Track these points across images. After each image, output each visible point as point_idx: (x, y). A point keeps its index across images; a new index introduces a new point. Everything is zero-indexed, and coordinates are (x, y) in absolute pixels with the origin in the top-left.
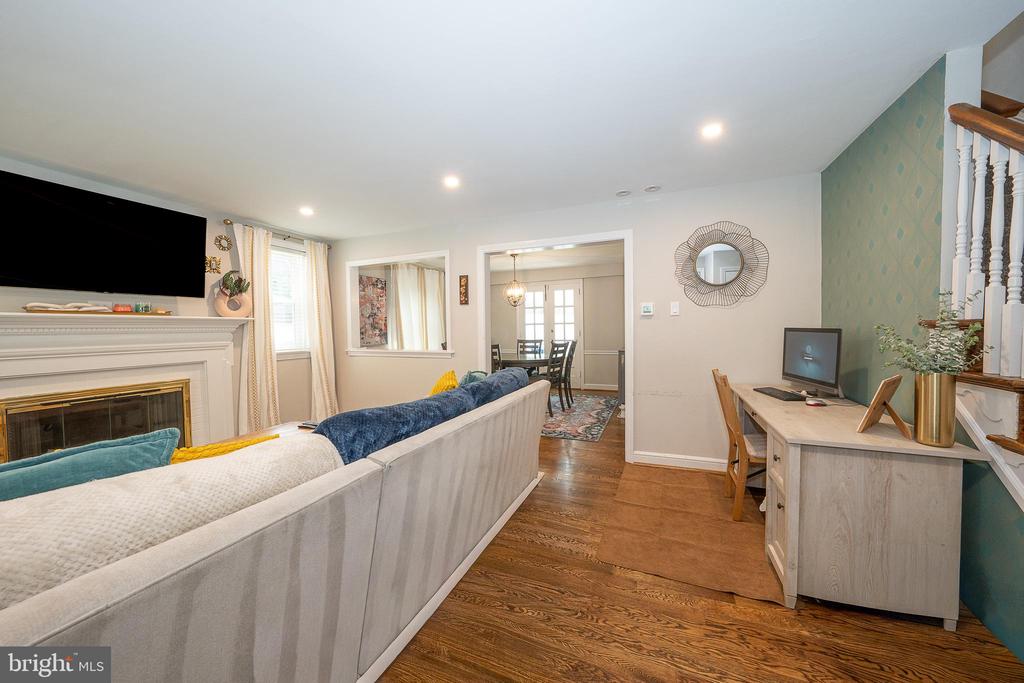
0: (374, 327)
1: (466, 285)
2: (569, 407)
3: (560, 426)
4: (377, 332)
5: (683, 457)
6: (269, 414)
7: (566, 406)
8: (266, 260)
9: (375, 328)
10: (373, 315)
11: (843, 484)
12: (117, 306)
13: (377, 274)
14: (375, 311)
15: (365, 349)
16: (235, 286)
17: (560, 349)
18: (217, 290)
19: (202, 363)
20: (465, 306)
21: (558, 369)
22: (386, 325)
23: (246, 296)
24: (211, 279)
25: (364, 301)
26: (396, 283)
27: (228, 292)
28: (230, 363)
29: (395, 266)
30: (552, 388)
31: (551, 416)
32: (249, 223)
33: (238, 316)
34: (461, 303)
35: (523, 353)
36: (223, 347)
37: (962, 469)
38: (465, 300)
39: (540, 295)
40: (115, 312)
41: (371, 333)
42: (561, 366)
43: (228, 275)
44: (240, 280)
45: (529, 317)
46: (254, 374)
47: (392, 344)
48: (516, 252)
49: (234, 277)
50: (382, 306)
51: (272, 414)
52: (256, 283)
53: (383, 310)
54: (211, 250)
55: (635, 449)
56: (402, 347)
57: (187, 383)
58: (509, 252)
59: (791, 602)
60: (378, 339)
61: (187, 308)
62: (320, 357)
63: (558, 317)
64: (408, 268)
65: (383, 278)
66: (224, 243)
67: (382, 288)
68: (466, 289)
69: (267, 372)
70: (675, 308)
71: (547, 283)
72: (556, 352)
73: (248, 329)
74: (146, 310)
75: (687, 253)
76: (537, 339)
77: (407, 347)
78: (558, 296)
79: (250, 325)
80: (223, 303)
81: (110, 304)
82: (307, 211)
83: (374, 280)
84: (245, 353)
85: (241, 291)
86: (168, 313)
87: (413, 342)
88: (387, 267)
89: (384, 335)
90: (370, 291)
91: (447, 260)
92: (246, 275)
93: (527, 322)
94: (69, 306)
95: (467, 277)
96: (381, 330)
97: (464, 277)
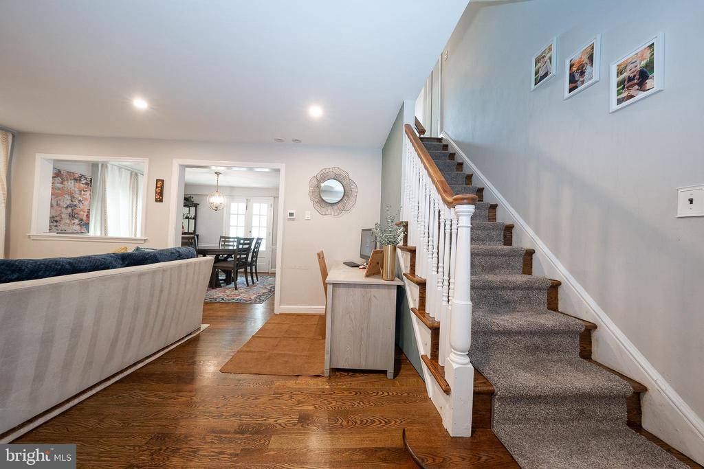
1: (162, 187)
2: (253, 283)
3: (239, 295)
4: (77, 221)
5: (309, 307)
7: (251, 283)
9: (73, 218)
10: (72, 206)
11: (351, 303)
13: (81, 170)
14: (76, 202)
15: (55, 234)
17: (246, 242)
20: (159, 204)
21: (245, 256)
22: (88, 217)
26: (104, 182)
29: (104, 166)
31: (236, 289)
34: (156, 200)
35: (224, 245)
37: (396, 291)
38: (160, 197)
39: (243, 205)
41: (68, 221)
45: (233, 221)
48: (219, 171)
50: (86, 199)
53: (86, 203)
55: (280, 305)
59: (327, 374)
60: (77, 228)
63: (255, 222)
65: (88, 175)
67: (87, 184)
68: (162, 191)
70: (308, 215)
71: (248, 198)
75: (315, 182)
78: (256, 208)
83: (76, 175)
88: (94, 166)
90: (70, 184)
93: (231, 224)
95: (163, 181)
96: (81, 220)
97: (160, 180)
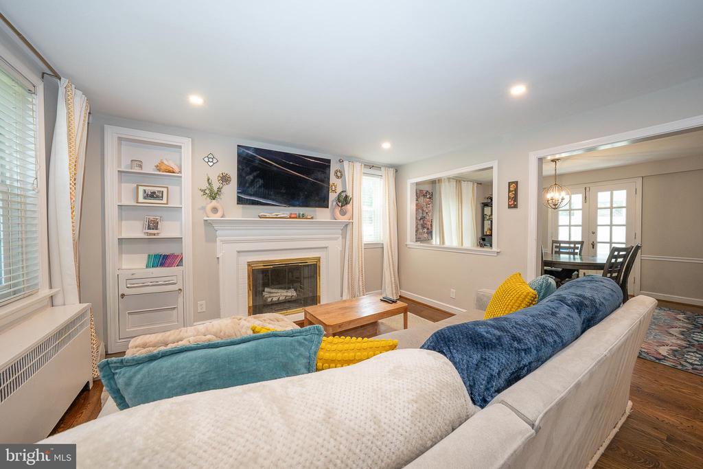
0: (423, 227)
1: (516, 190)
4: (425, 230)
6: (359, 283)
8: (360, 184)
9: (425, 228)
10: (423, 218)
12: (291, 214)
13: (426, 188)
14: (425, 215)
15: (419, 243)
16: (344, 200)
17: (621, 253)
18: (335, 203)
19: (326, 248)
20: (514, 209)
22: (432, 226)
23: (349, 206)
24: (332, 197)
25: (419, 207)
27: (340, 204)
28: (340, 248)
29: (440, 180)
30: (658, 306)
32: (352, 159)
33: (344, 219)
34: (510, 207)
35: (559, 253)
36: (336, 239)
38: (514, 203)
39: (577, 200)
40: (290, 218)
41: (422, 231)
42: (619, 272)
43: (340, 193)
44: (346, 197)
45: (563, 219)
46: (352, 255)
47: (436, 240)
48: (557, 156)
49: (344, 195)
50: (429, 211)
51: (361, 284)
52: (354, 199)
53: (430, 214)
54: (333, 179)
56: (443, 243)
57: (319, 259)
58: (549, 158)
60: (426, 235)
61: (321, 214)
62: (389, 247)
63: (603, 218)
64: (449, 182)
65: (430, 191)
66: (339, 174)
67: (430, 198)
68: (516, 194)
69: (359, 257)
71: (587, 186)
72: (616, 257)
73: (349, 227)
74: (303, 216)
76: (572, 240)
77: (447, 244)
78: (603, 198)
79: (351, 225)
80: (337, 210)
81: (288, 213)
82: (386, 145)
83: (424, 192)
84: (348, 243)
85: (346, 204)
86: (312, 218)
87: (452, 240)
88: (434, 182)
89: (430, 233)
90: (421, 199)
91: (495, 170)
92: (349, 194)
93: (560, 223)
94: (273, 215)
95: (516, 183)
96: (428, 229)
97: (513, 182)
